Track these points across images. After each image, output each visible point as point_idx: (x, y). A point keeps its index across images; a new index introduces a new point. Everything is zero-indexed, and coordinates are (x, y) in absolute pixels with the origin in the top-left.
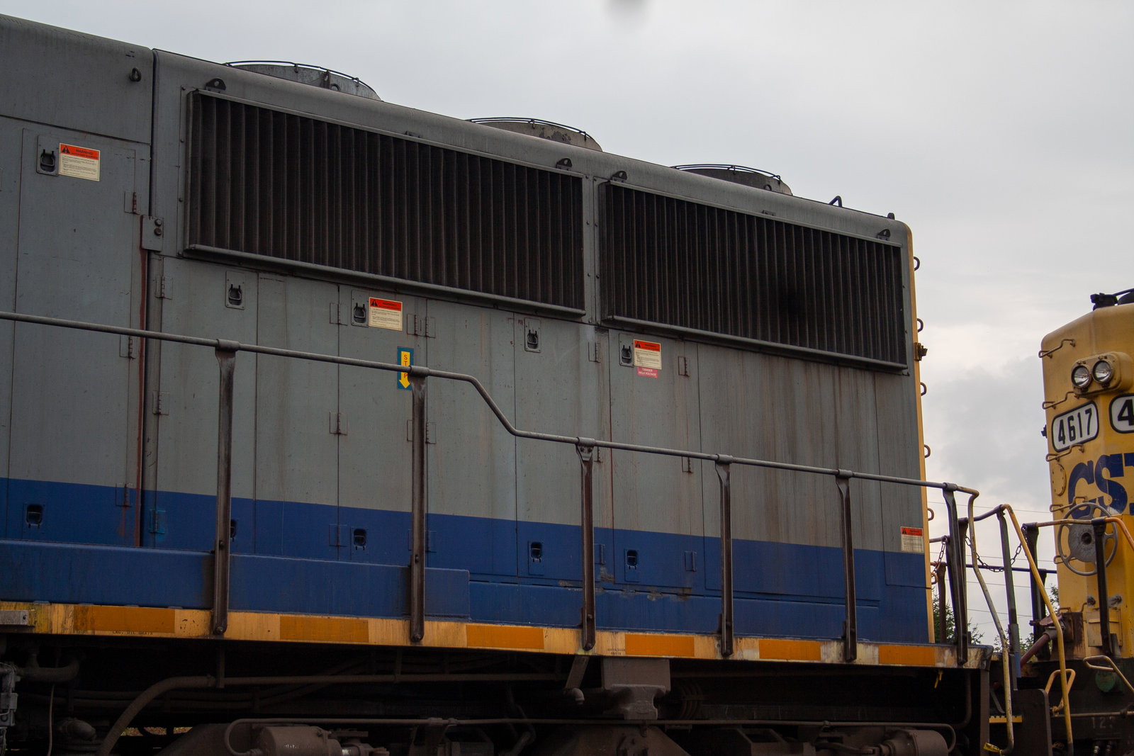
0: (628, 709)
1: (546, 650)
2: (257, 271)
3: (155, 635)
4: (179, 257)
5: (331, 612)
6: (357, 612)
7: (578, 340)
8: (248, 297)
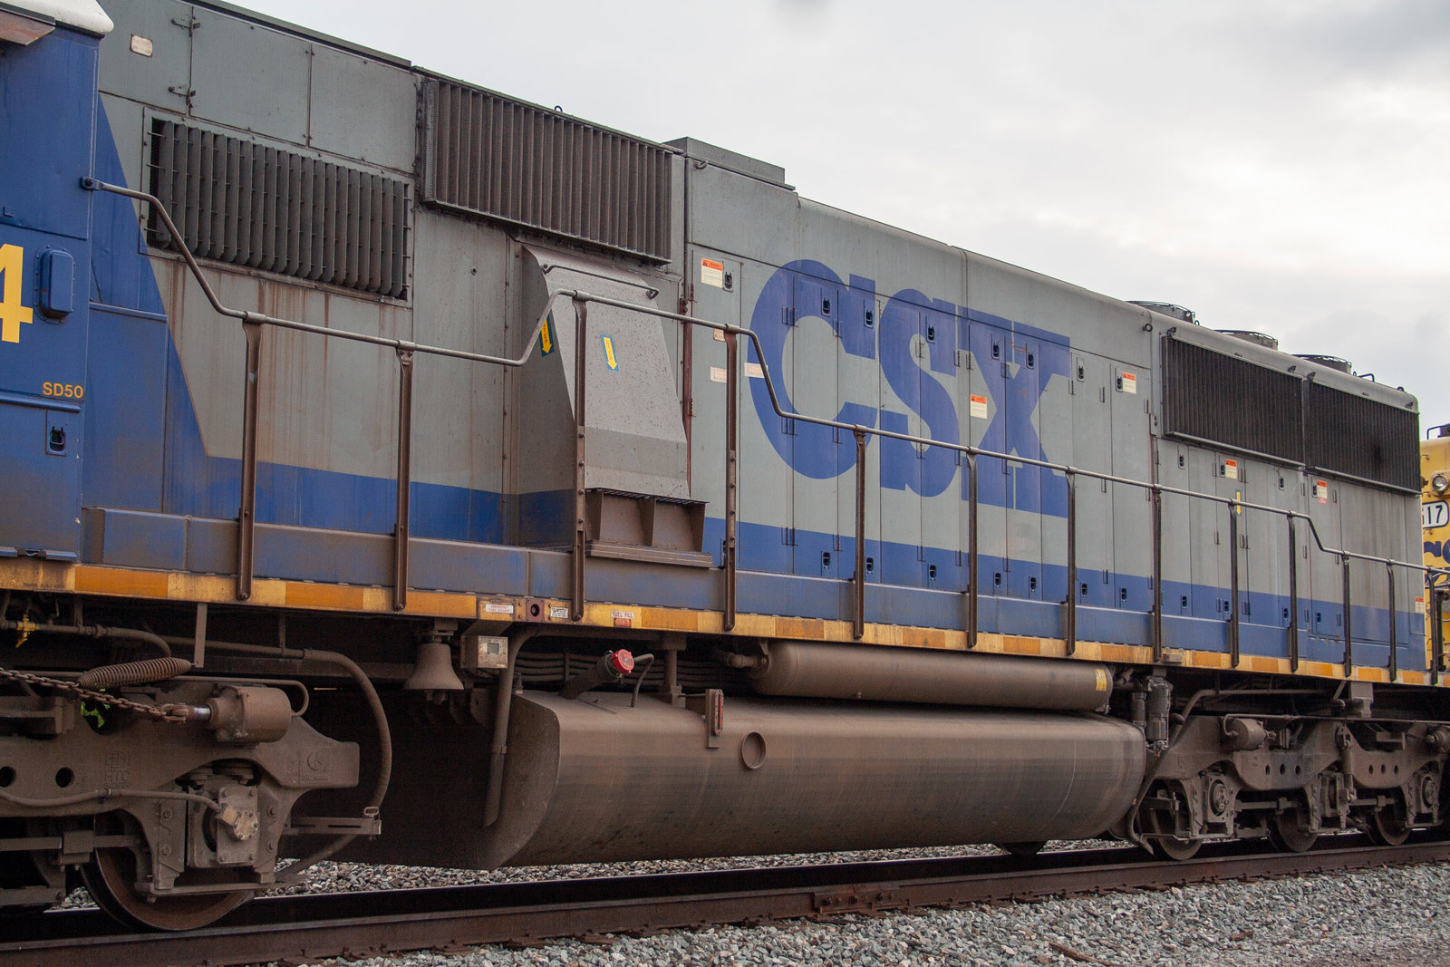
0: (1362, 712)
1: (1334, 678)
2: (1188, 445)
3: (1215, 668)
4: (1163, 438)
5: (1265, 655)
6: (1271, 656)
7: (1297, 482)
8: (1185, 461)
